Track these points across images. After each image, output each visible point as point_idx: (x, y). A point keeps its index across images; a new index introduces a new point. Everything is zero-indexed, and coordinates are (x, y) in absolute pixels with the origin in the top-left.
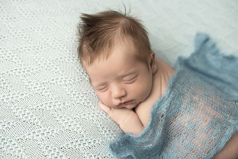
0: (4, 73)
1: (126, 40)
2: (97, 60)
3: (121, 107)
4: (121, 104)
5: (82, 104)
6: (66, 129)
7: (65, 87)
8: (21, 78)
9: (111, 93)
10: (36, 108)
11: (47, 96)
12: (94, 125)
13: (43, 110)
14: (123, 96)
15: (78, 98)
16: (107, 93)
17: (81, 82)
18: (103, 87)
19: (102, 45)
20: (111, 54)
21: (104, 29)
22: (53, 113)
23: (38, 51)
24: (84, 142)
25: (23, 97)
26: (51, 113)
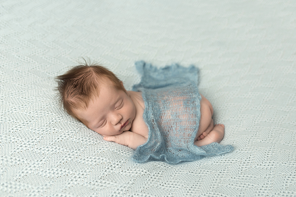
0: (13, 153)
1: (103, 79)
2: (91, 101)
3: (122, 131)
4: (122, 127)
5: (93, 144)
6: (94, 165)
7: (71, 139)
8: (30, 150)
9: (110, 123)
10: (60, 164)
11: (62, 151)
12: (112, 152)
13: (66, 162)
14: (121, 120)
15: (87, 141)
16: (107, 125)
17: (80, 130)
18: (102, 121)
19: (89, 89)
20: (99, 92)
21: (83, 79)
22: (76, 160)
23: (29, 125)
24: (114, 166)
25: (43, 162)
26: (74, 161)
